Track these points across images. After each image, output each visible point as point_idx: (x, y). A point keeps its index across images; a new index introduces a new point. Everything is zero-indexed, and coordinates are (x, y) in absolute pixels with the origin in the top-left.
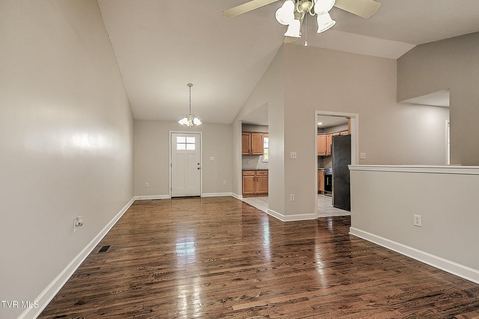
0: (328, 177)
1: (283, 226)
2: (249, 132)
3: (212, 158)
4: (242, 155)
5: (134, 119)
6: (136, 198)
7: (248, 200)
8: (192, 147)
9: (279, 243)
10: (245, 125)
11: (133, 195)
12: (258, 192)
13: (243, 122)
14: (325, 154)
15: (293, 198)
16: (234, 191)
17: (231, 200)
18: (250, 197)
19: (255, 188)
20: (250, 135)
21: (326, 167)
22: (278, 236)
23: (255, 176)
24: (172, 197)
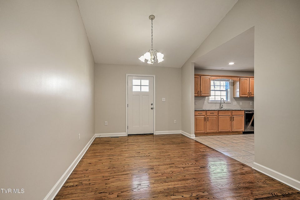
2: (198, 75)
3: (164, 99)
4: (195, 96)
5: (95, 63)
6: (97, 135)
7: (200, 139)
8: (146, 89)
11: (94, 133)
12: (208, 131)
18: (201, 136)
23: (206, 116)
24: (128, 135)
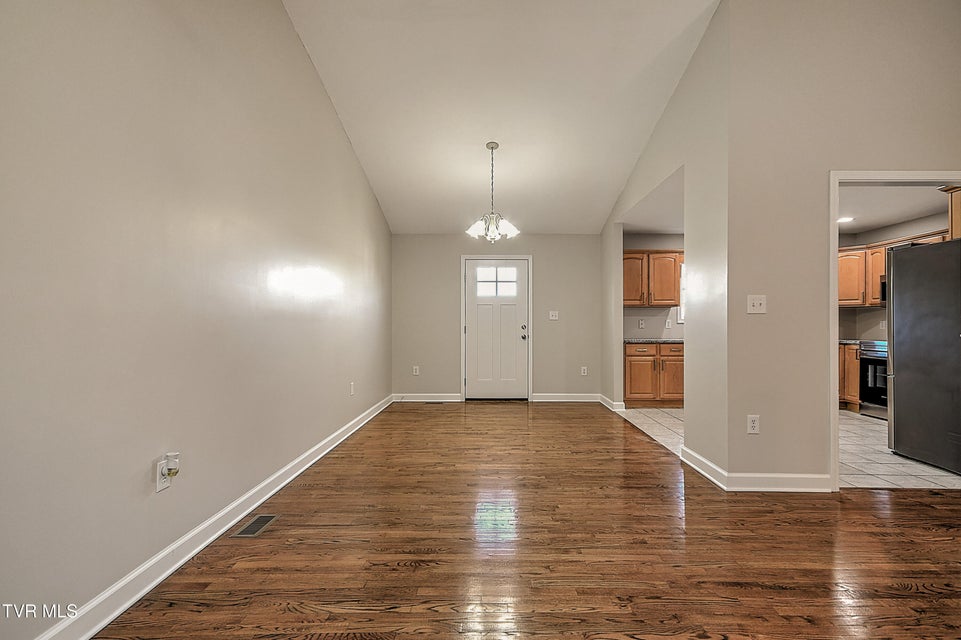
0: (870, 364)
1: (725, 506)
2: (643, 252)
3: (553, 315)
4: (624, 307)
5: (391, 235)
6: (397, 398)
7: (637, 417)
8: (510, 291)
9: (700, 570)
10: (630, 235)
11: (389, 391)
13: (628, 228)
14: (859, 302)
15: (757, 424)
16: (606, 391)
17: (596, 413)
18: (645, 407)
19: (656, 387)
20: (645, 260)
21: (866, 337)
22: (703, 541)
23: (658, 357)
24: (466, 399)
